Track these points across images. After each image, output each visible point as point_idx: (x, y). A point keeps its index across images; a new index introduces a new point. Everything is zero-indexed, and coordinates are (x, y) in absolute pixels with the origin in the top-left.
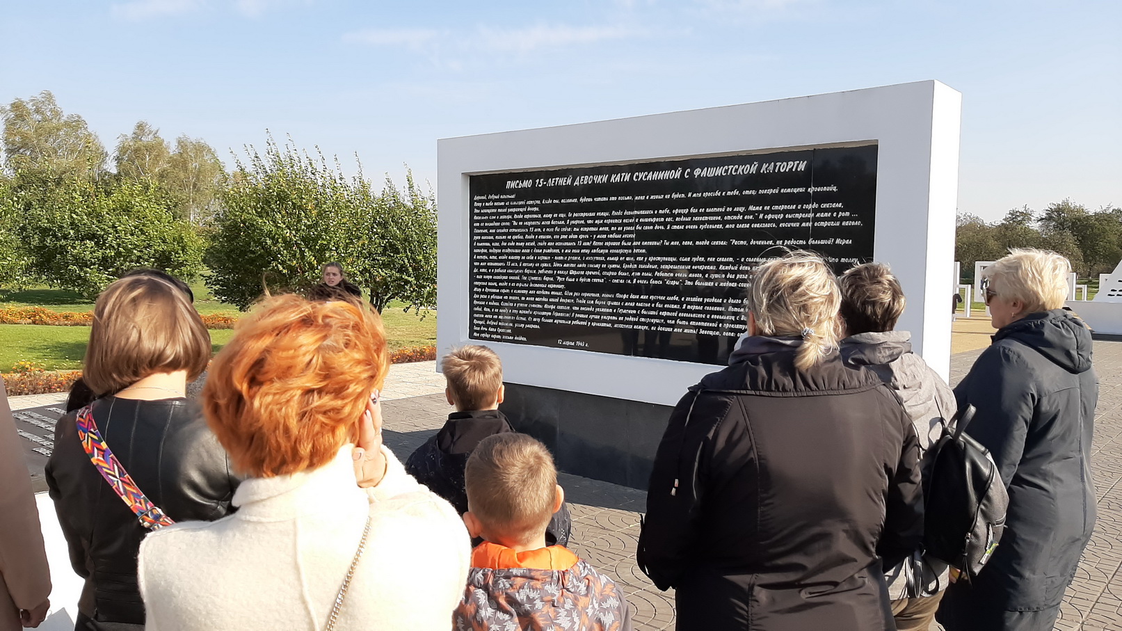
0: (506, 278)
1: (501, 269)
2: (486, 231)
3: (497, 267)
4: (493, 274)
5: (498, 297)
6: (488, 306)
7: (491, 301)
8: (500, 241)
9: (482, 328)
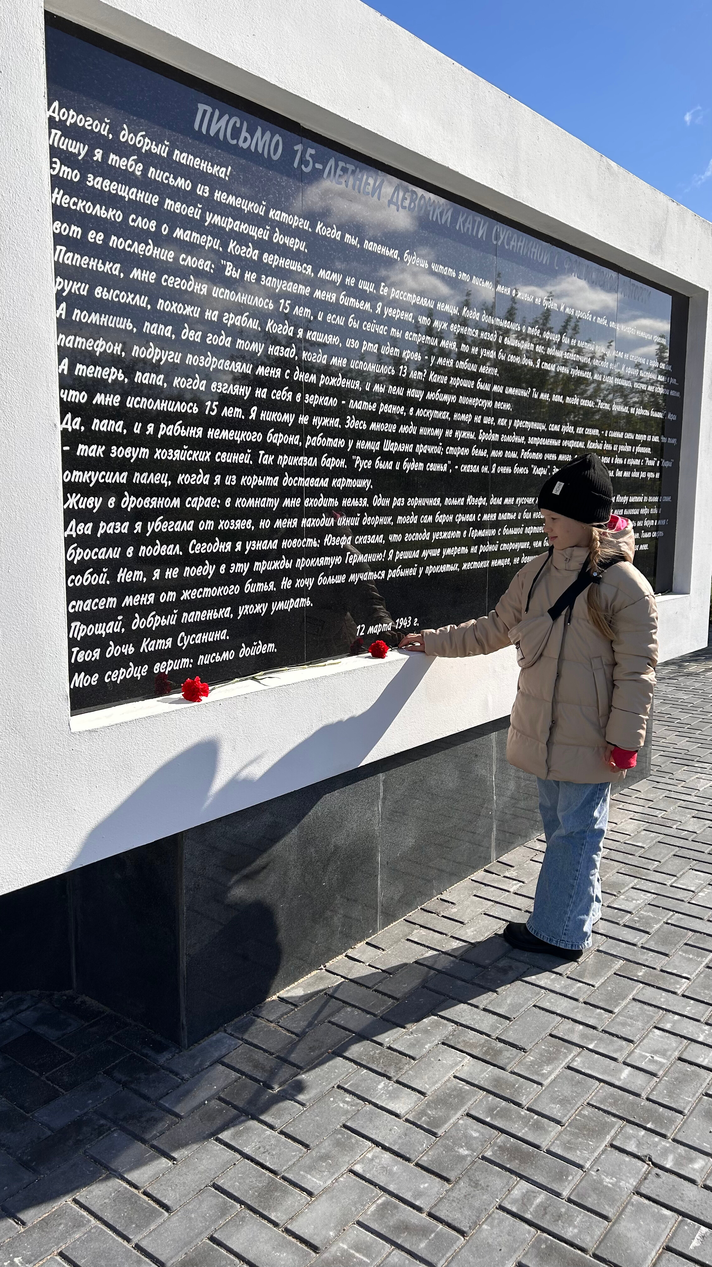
0: (204, 456)
1: (186, 425)
2: (115, 269)
3: (170, 418)
4: (153, 443)
5: (178, 526)
6: (137, 563)
7: (150, 542)
8: (177, 321)
9: (113, 651)
